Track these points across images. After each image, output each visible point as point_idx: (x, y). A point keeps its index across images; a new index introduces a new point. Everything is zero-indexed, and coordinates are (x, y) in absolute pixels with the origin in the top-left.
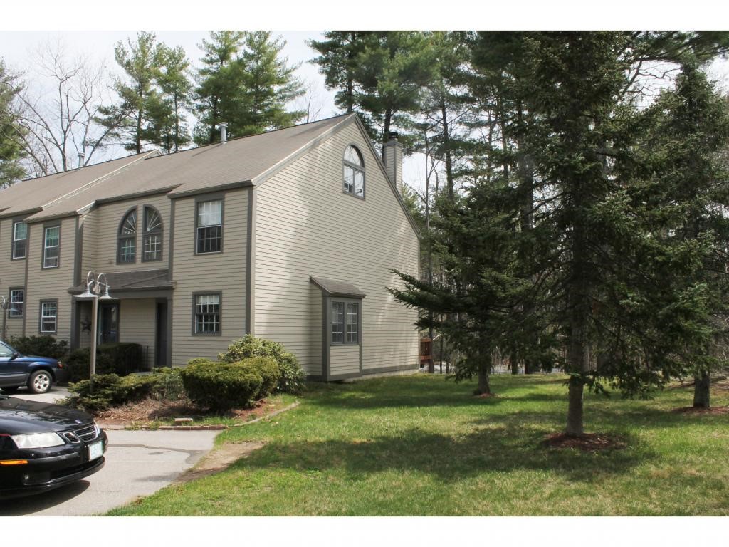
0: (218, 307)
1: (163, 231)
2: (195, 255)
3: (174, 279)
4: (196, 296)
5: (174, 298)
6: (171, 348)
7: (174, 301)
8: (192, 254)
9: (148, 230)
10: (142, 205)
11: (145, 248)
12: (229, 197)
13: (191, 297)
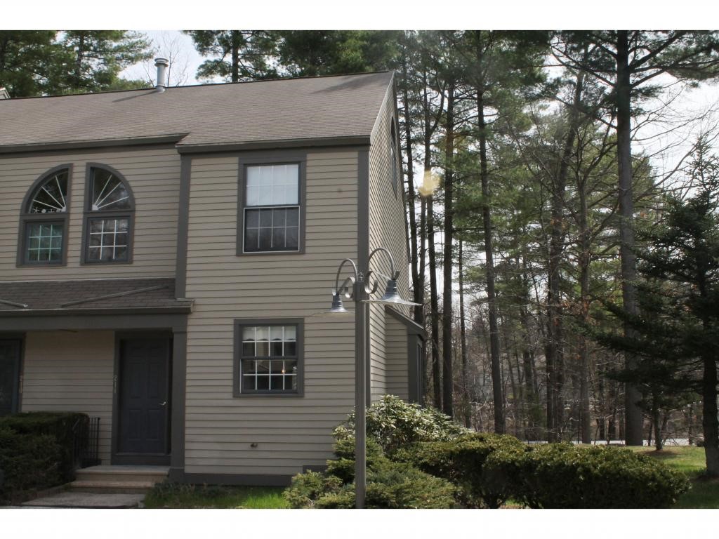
0: (293, 348)
1: (134, 211)
2: (239, 254)
3: (188, 295)
4: (242, 326)
5: (189, 329)
6: (183, 420)
7: (189, 336)
8: (234, 252)
9: (95, 208)
10: (84, 163)
11: (87, 239)
12: (314, 160)
13: (231, 328)
